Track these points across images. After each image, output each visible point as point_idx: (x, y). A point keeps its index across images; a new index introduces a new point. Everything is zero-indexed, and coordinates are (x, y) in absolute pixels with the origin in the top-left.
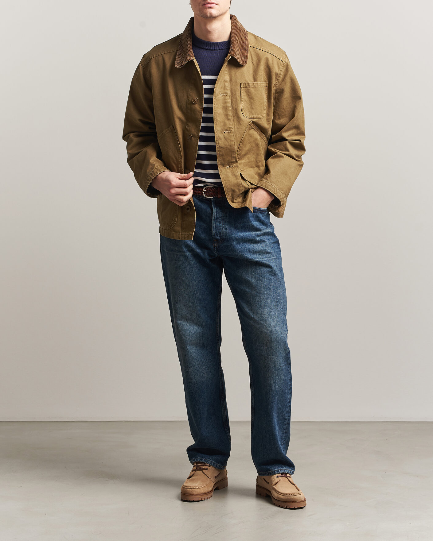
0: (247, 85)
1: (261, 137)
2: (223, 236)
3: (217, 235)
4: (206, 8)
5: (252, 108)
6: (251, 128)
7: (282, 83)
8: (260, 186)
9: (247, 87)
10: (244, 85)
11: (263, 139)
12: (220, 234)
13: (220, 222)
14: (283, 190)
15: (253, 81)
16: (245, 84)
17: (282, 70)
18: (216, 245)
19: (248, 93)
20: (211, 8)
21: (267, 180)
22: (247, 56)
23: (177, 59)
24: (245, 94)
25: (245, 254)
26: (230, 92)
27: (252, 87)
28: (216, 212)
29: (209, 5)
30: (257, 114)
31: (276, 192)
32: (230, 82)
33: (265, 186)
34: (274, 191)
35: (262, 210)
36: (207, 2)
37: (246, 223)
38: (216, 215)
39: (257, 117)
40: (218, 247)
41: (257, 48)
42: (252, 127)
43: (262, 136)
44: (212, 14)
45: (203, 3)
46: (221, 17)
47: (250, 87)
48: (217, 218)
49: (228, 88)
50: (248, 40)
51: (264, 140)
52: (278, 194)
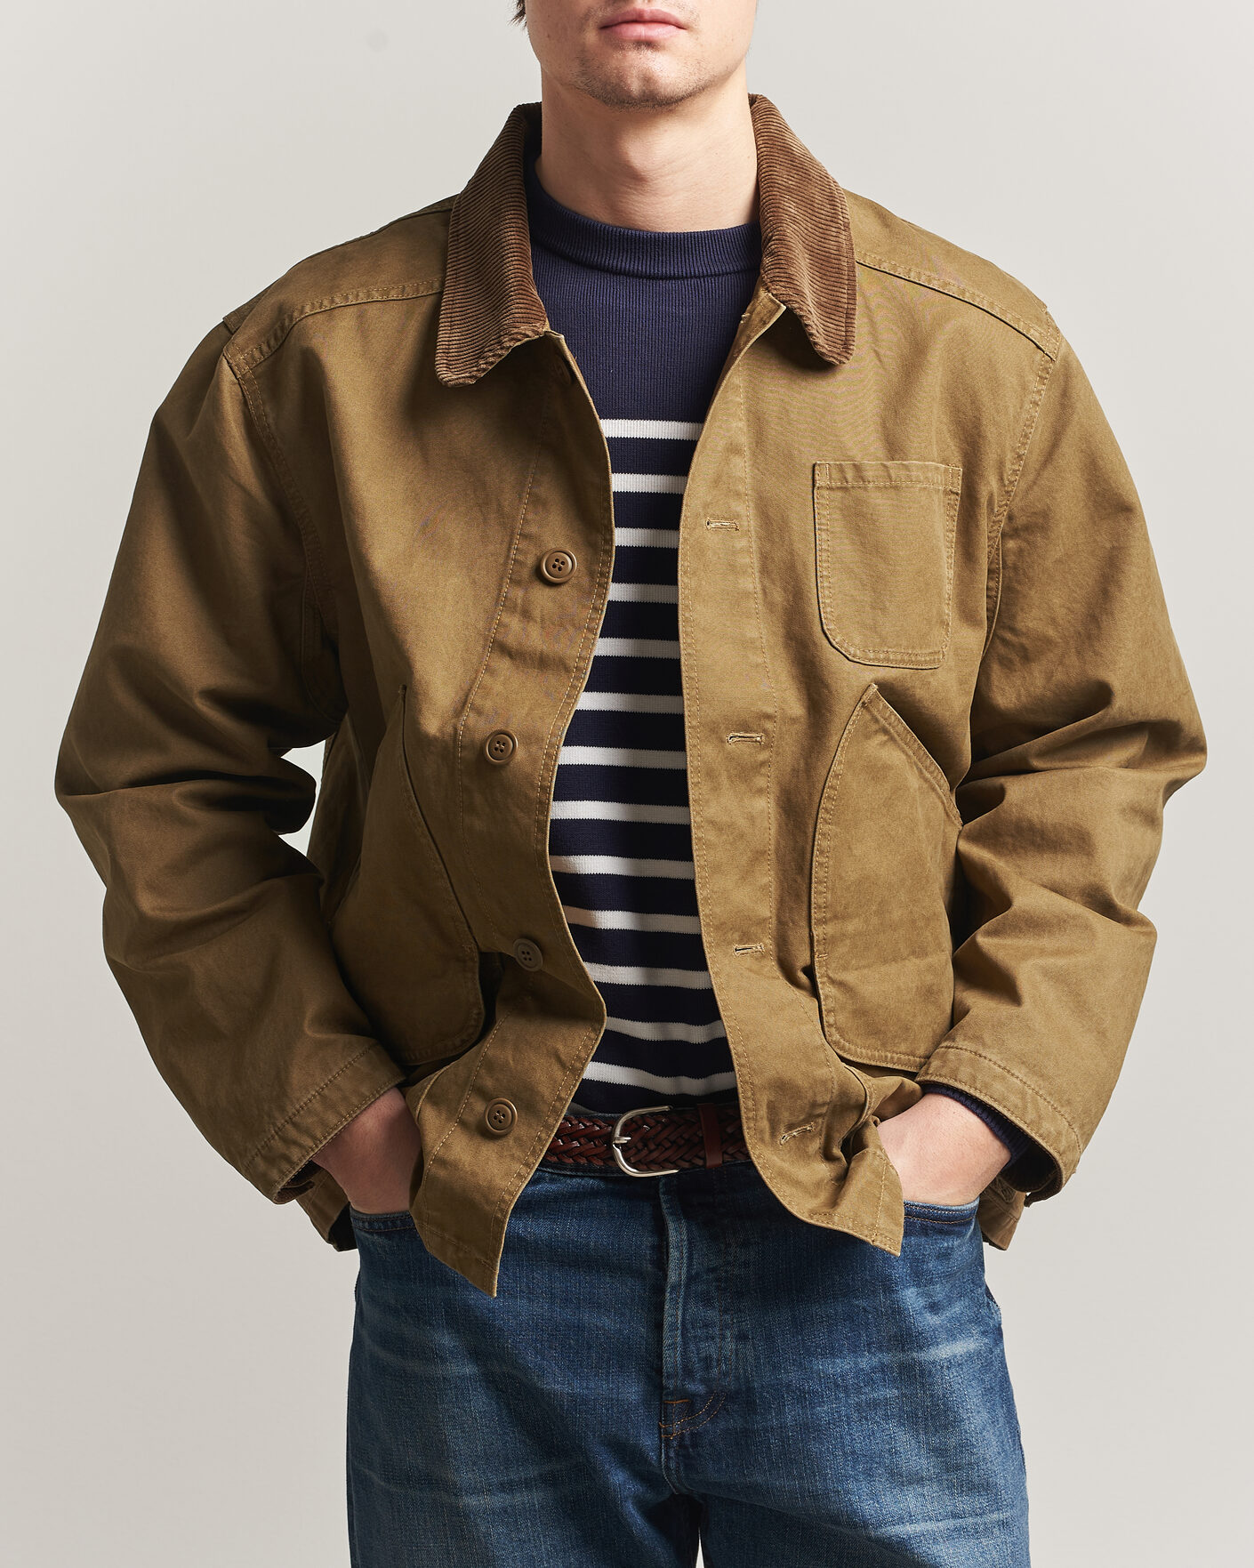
0: (850, 475)
1: (926, 780)
2: (726, 1374)
3: (688, 1372)
4: (619, 45)
5: (878, 606)
6: (874, 727)
7: (1045, 474)
8: (945, 1081)
9: (852, 480)
10: (835, 475)
11: (934, 789)
12: (708, 1367)
13: (707, 1301)
14: (1069, 1102)
15: (881, 453)
16: (841, 469)
17: (1037, 398)
18: (676, 1427)
19: (859, 520)
20: (650, 44)
21: (984, 1044)
22: (849, 315)
23: (443, 336)
24: (838, 527)
25: (847, 1492)
26: (752, 512)
27: (878, 488)
28: (690, 1243)
29: (641, 31)
30: (904, 643)
31: (1031, 1116)
32: (754, 454)
33: (974, 1078)
34: (1025, 1108)
35: (949, 1219)
36: (629, 8)
37: (857, 1298)
38: (690, 1258)
39: (906, 658)
40: (687, 1442)
41: (900, 272)
42: (877, 721)
43: (928, 775)
44: (655, 82)
45: (608, 13)
46: (701, 101)
47: (865, 489)
48: (691, 1279)
49: (741, 488)
50: (847, 226)
51: (940, 797)
52: (1047, 1126)
